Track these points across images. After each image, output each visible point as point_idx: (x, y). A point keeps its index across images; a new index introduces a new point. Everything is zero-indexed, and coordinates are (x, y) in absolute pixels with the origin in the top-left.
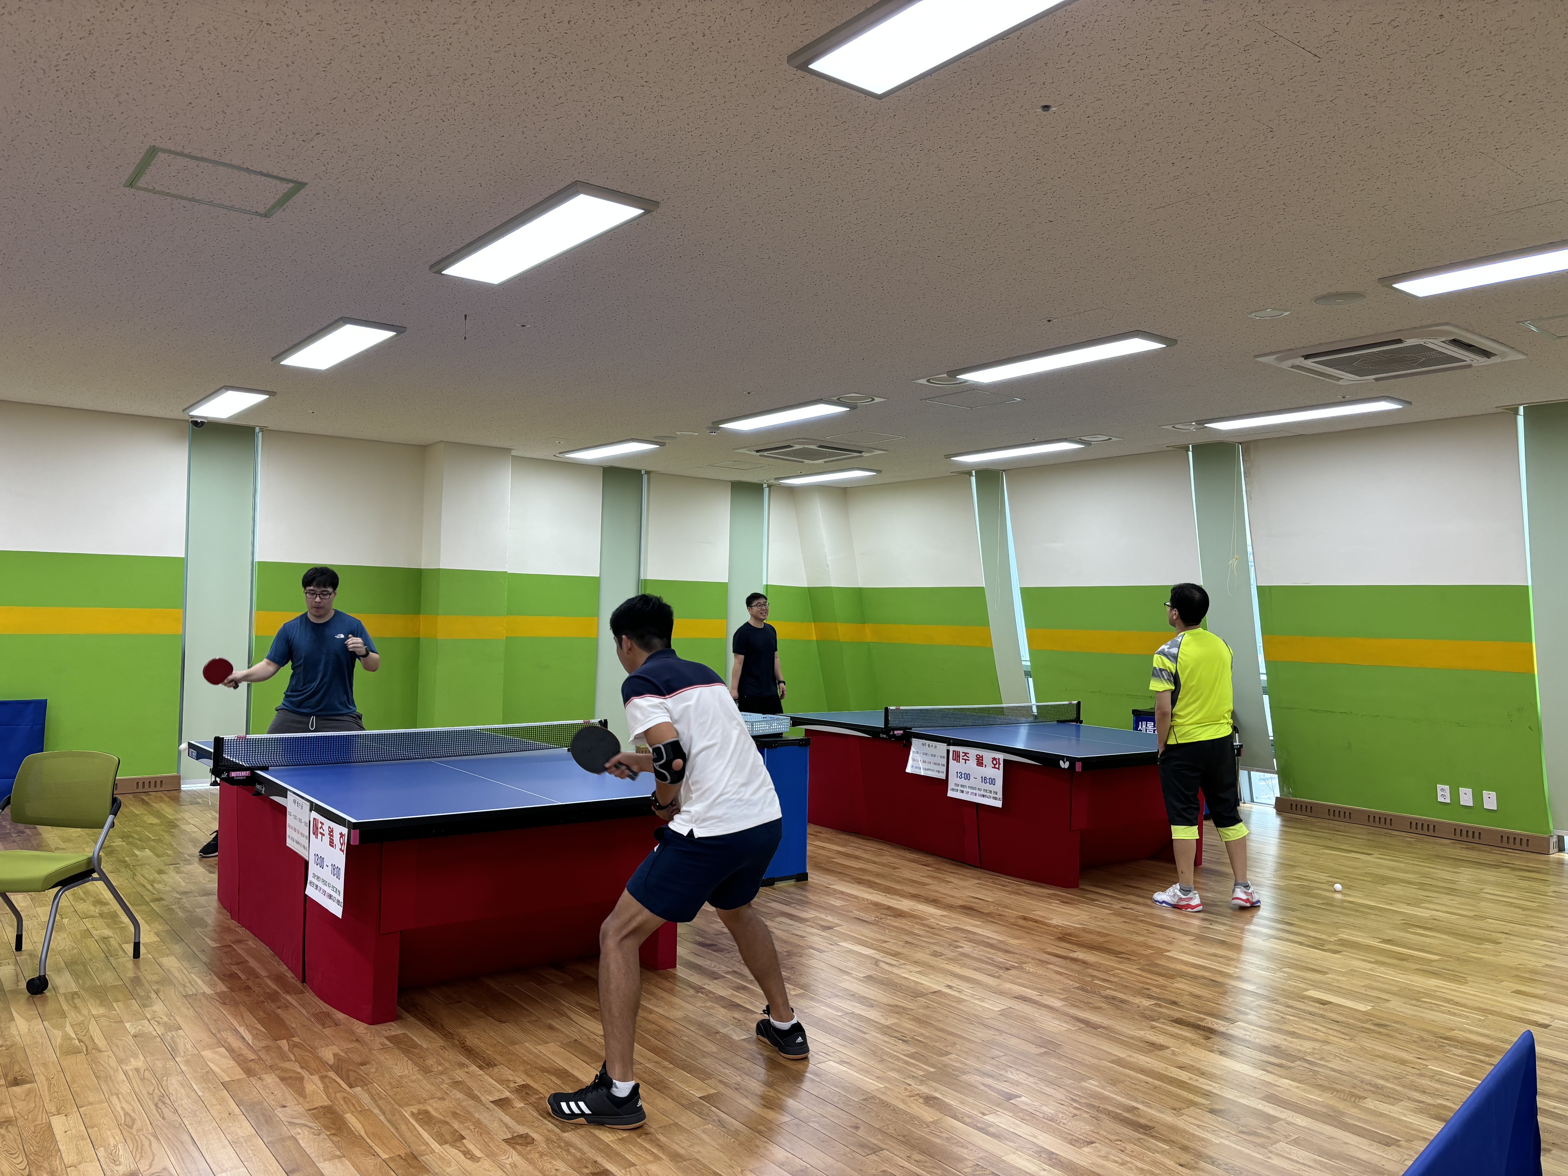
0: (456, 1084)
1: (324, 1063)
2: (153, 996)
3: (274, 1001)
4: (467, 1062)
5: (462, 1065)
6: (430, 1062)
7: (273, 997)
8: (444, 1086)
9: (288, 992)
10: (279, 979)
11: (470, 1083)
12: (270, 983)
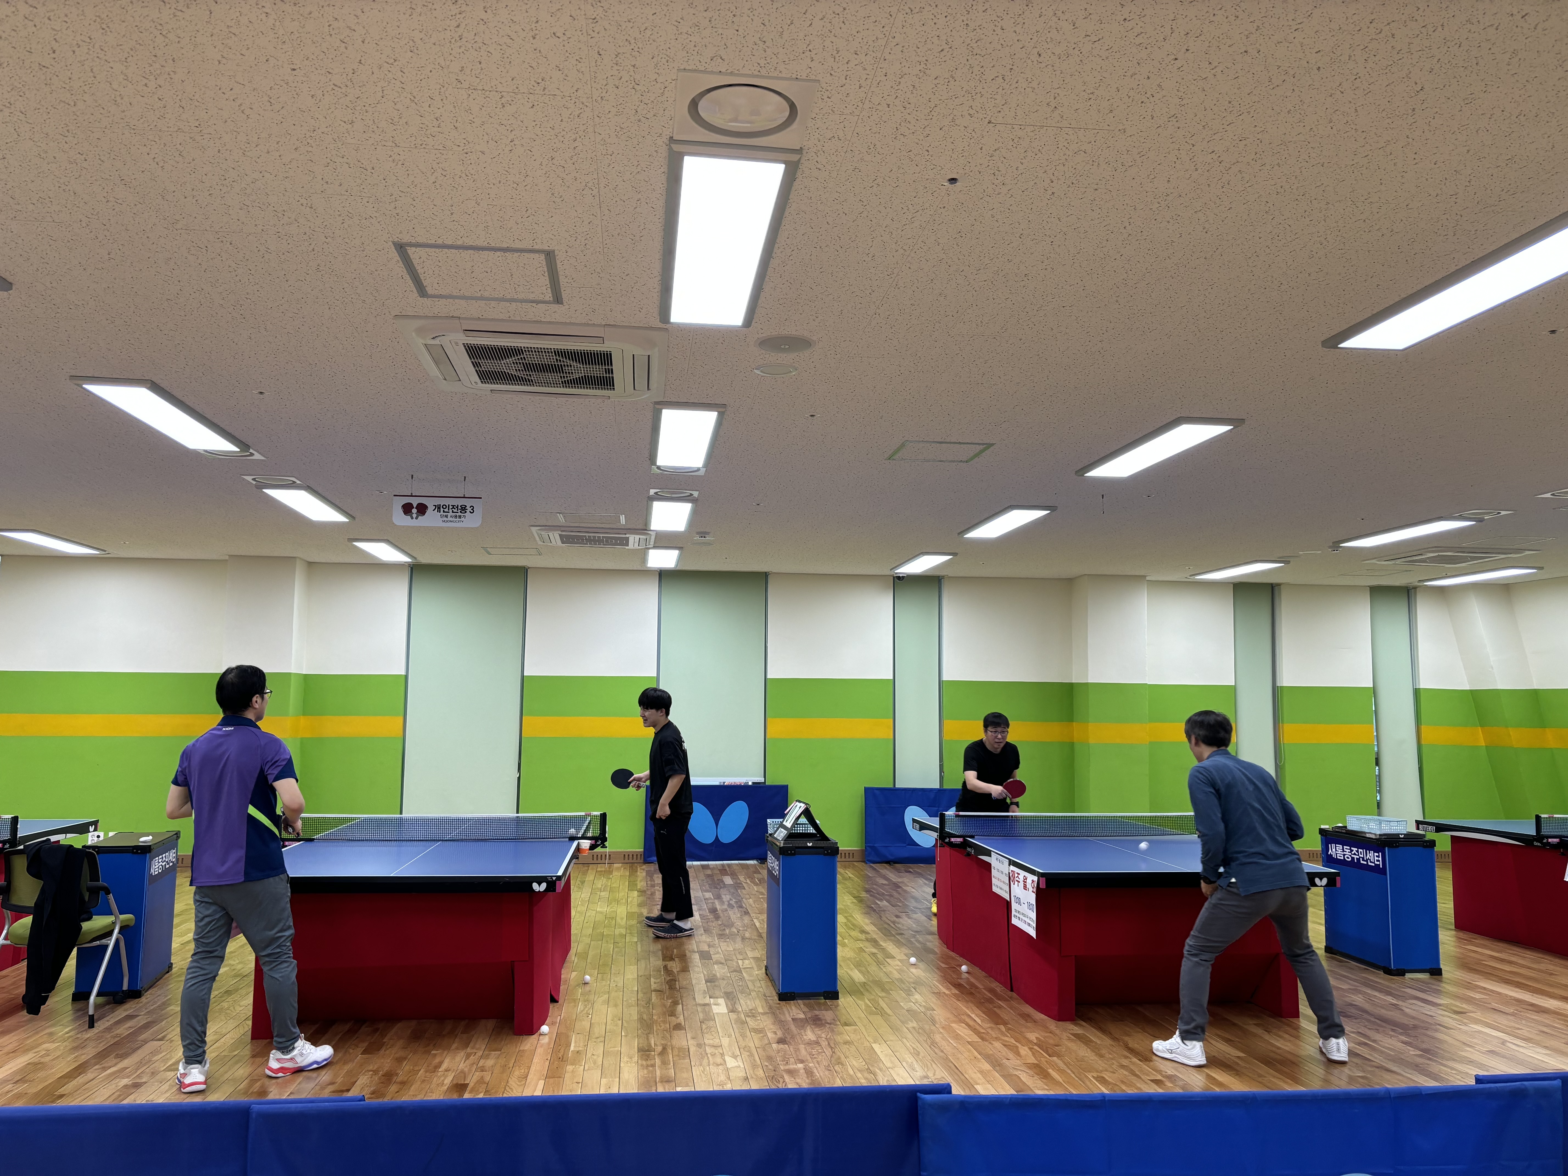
0: (1123, 1067)
1: (1031, 1042)
2: (912, 989)
3: (990, 1003)
4: (1130, 1056)
5: (1126, 1057)
6: (1103, 1052)
7: (990, 1001)
8: (1114, 1067)
9: (999, 1000)
10: (992, 991)
11: (1132, 1067)
12: (986, 993)
